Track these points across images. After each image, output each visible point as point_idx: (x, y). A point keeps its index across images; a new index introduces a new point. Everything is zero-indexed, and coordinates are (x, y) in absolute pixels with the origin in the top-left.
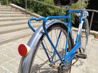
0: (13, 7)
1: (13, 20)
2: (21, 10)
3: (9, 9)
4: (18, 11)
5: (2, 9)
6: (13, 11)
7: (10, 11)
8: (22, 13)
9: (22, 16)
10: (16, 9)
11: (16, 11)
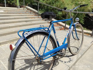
0: (28, 9)
1: (26, 21)
2: (34, 12)
3: (25, 11)
4: (32, 13)
5: (20, 11)
6: (28, 13)
7: (26, 13)
8: (35, 14)
9: (34, 18)
10: (31, 11)
11: (30, 13)
